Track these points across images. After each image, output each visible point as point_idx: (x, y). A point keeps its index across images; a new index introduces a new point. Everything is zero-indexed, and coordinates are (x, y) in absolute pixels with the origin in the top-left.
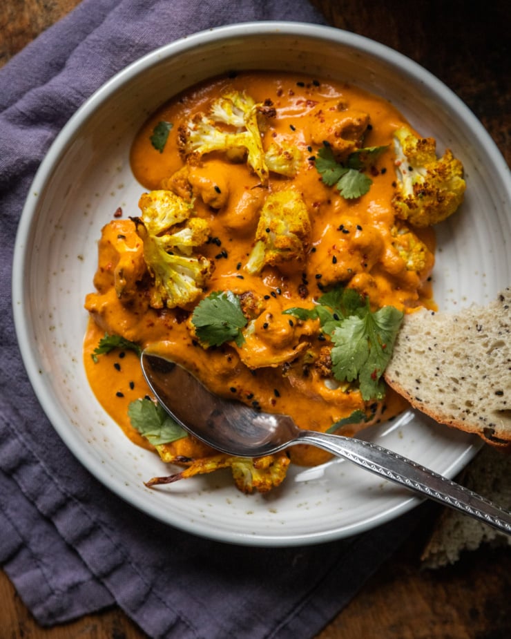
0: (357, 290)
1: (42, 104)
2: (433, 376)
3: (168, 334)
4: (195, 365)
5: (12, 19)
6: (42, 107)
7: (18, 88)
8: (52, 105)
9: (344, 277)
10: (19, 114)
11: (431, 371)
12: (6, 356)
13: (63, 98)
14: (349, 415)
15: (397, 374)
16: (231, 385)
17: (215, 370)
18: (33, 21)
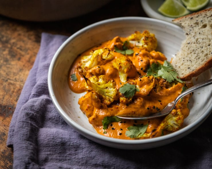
0: (153, 63)
1: (37, 89)
2: (191, 63)
3: (118, 110)
4: (133, 111)
5: (14, 89)
6: (38, 90)
7: (28, 94)
8: (40, 87)
9: (148, 62)
10: (33, 95)
11: (189, 63)
12: (80, 152)
13: (42, 84)
14: (182, 89)
15: (183, 74)
16: (146, 107)
17: (139, 105)
18: (20, 86)
